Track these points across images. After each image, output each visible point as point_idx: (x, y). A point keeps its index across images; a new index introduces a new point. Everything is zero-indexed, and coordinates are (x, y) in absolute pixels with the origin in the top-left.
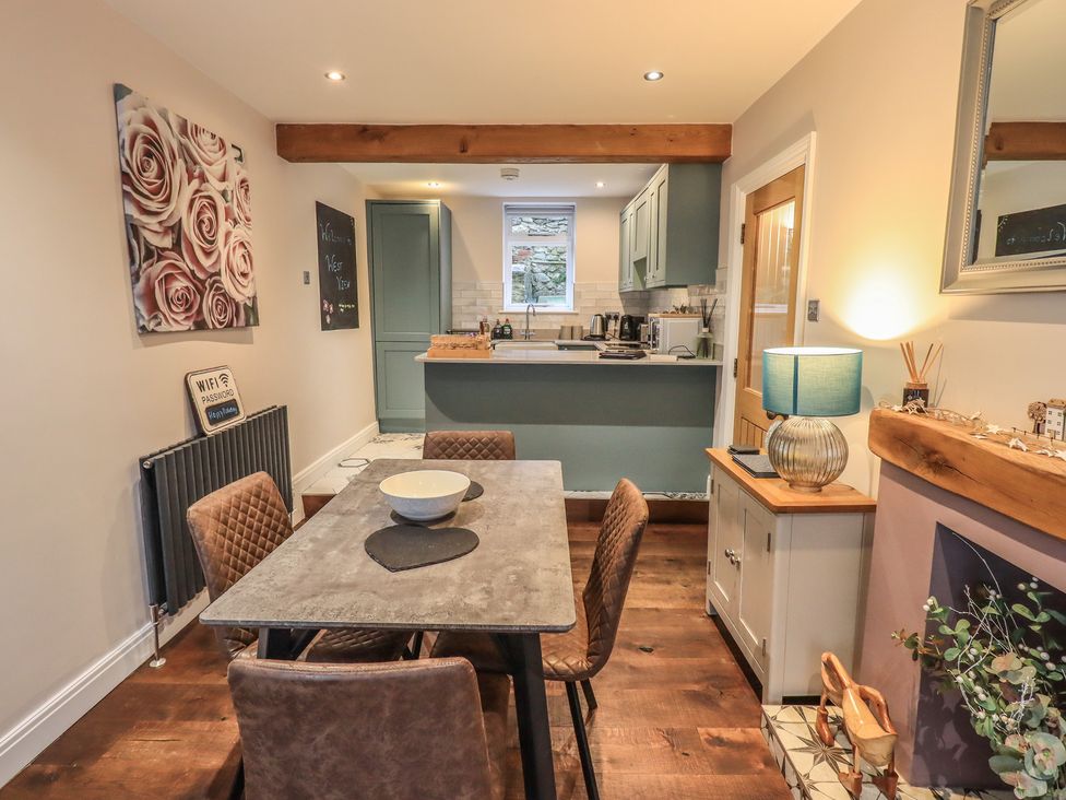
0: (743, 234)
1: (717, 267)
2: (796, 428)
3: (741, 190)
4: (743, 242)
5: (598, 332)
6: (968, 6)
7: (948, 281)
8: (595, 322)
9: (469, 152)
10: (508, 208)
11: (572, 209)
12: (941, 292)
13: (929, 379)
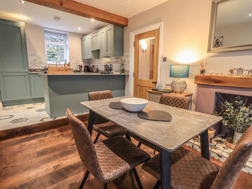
0: (134, 44)
1: (124, 52)
2: (177, 81)
3: (133, 34)
4: (134, 46)
5: (79, 70)
6: (212, 1)
7: (209, 50)
8: (77, 67)
9: (63, 6)
10: (45, 31)
11: (66, 35)
12: (207, 52)
13: (205, 68)
